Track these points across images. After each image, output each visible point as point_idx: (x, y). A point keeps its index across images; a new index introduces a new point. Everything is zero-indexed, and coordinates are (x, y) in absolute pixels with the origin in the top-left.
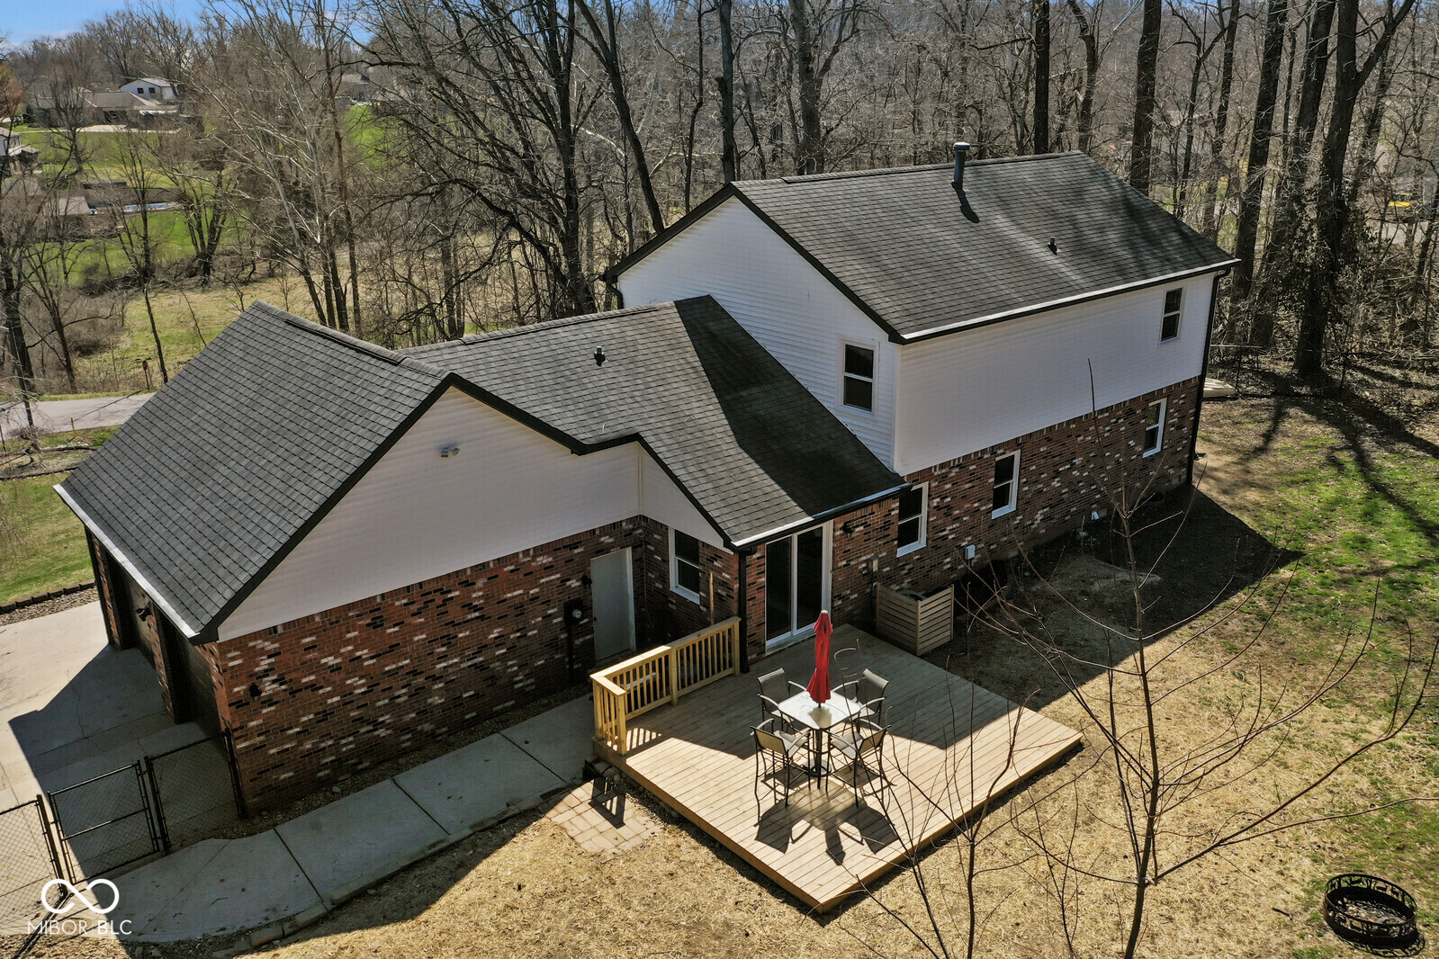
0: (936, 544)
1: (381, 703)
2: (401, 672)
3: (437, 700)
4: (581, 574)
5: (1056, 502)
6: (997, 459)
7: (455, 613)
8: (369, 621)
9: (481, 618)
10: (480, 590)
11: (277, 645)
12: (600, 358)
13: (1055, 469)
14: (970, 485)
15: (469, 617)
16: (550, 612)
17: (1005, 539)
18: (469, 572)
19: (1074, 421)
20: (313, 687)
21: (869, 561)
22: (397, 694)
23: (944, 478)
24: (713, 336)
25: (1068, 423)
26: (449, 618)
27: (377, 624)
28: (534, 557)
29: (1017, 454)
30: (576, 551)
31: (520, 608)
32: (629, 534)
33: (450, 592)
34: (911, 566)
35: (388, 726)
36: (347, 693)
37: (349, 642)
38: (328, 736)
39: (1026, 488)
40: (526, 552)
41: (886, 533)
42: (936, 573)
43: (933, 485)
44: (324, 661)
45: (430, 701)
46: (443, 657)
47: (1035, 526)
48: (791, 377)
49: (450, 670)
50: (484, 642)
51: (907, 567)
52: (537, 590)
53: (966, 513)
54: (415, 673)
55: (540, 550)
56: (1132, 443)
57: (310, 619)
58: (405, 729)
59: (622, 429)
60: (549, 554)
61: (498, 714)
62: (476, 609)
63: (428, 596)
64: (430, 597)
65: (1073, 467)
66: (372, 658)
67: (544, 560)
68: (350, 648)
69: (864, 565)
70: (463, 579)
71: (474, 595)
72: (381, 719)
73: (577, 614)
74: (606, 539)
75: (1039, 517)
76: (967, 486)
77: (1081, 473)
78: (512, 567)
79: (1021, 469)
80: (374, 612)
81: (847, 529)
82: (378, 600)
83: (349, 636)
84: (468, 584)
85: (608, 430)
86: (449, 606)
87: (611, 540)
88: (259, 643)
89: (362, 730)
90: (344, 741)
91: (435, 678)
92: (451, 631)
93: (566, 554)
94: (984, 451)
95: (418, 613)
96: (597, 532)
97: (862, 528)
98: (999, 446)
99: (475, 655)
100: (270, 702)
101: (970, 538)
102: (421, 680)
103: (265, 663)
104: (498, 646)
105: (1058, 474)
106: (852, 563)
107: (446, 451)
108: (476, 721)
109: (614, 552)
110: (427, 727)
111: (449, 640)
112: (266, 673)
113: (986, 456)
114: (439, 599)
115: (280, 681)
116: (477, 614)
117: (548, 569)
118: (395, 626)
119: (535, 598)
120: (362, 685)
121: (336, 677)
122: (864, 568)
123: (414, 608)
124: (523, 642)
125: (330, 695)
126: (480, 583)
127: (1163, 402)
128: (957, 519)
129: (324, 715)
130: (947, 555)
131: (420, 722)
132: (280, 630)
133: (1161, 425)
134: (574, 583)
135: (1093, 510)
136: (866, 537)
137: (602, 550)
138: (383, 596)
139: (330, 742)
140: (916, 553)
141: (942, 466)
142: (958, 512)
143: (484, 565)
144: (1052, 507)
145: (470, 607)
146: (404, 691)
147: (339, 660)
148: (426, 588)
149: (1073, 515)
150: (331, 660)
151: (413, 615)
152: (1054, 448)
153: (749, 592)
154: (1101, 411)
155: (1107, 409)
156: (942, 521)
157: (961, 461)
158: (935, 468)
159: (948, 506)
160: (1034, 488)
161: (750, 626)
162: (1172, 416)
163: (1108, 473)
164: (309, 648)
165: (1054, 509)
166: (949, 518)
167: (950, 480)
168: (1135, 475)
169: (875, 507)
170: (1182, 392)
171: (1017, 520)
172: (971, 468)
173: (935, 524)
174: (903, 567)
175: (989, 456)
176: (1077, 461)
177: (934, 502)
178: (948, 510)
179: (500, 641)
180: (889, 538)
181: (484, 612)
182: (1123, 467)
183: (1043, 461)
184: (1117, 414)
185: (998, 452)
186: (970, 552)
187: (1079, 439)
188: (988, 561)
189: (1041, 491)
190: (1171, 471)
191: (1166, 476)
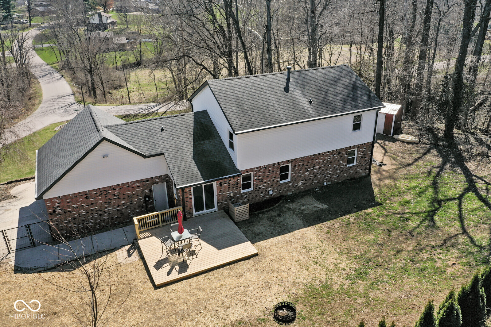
0: (257, 189)
1: (90, 217)
2: (95, 210)
3: (106, 218)
4: (149, 189)
5: (307, 179)
6: (281, 166)
7: (110, 196)
8: (85, 197)
9: (118, 198)
10: (117, 191)
11: (60, 201)
12: (162, 130)
13: (306, 169)
14: (270, 173)
15: (115, 198)
16: (139, 198)
17: (286, 189)
18: (114, 186)
19: (314, 155)
20: (70, 212)
21: (230, 193)
22: (94, 215)
23: (259, 171)
25: (311, 156)
26: (108, 197)
27: (87, 198)
28: (134, 184)
29: (290, 165)
30: (147, 183)
31: (130, 196)
32: (164, 179)
33: (108, 191)
34: (247, 195)
35: (92, 223)
36: (80, 215)
37: (80, 202)
38: (74, 224)
39: (294, 175)
40: (131, 182)
41: (237, 186)
42: (258, 198)
43: (254, 173)
44: (73, 206)
45: (104, 218)
46: (107, 207)
47: (299, 186)
48: (220, 137)
49: (110, 211)
50: (120, 204)
51: (246, 196)
52: (135, 192)
53: (269, 181)
54: (99, 210)
55: (135, 182)
56: (341, 162)
57: (68, 195)
58: (97, 224)
59: (159, 152)
60: (138, 183)
61: (124, 223)
62: (117, 196)
63: (102, 192)
64: (103, 192)
65: (314, 169)
66: (86, 206)
67: (137, 184)
68: (80, 203)
69: (229, 194)
70: (113, 188)
71: (116, 192)
72: (90, 221)
73: (147, 199)
74: (157, 180)
75: (300, 183)
76: (268, 174)
77: (318, 171)
78: (127, 186)
79: (291, 169)
80: (87, 195)
81: (220, 184)
82: (88, 192)
83: (80, 200)
84: (113, 189)
85: (155, 152)
86: (108, 195)
87: (158, 180)
88: (55, 200)
89: (85, 223)
90: (79, 225)
91: (105, 212)
92: (109, 201)
93: (144, 183)
94: (275, 164)
96: (154, 178)
97: (227, 184)
98: (281, 162)
99: (117, 207)
100: (59, 214)
101: (271, 188)
102: (101, 212)
103: (57, 205)
104: (124, 206)
105: (307, 171)
106: (224, 194)
107: (105, 156)
108: (118, 224)
109: (159, 183)
110: (103, 224)
111: (109, 203)
112: (57, 207)
113: (275, 165)
114: (105, 193)
115: (61, 209)
116: (117, 197)
117: (138, 187)
118: (93, 198)
119: (134, 194)
120: (84, 212)
121: (76, 210)
122: (229, 195)
123: (98, 194)
124: (132, 205)
125: (75, 214)
126: (117, 189)
127: (356, 149)
128: (265, 183)
129: (74, 219)
130: (262, 193)
131: (101, 223)
132: (61, 197)
133: (356, 156)
134: (147, 191)
135: (325, 182)
136: (229, 187)
137: (155, 183)
138: (89, 191)
139: (76, 225)
140: (249, 192)
141: (258, 168)
142: (265, 181)
143: (118, 185)
144: (305, 180)
145: (114, 195)
146: (96, 215)
147: (77, 206)
148: (101, 190)
149: (315, 183)
150: (75, 206)
151: (98, 196)
152: (306, 163)
153: (186, 200)
154: (326, 152)
155: (328, 152)
156: (259, 183)
157: (265, 166)
158: (255, 168)
159: (261, 179)
160: (297, 175)
161: (187, 209)
162: (360, 154)
163: (331, 171)
164: (69, 202)
165: (307, 181)
166: (262, 182)
167: (261, 172)
168: (343, 172)
169: (232, 179)
170: (364, 147)
171: (291, 184)
172: (270, 168)
173: (256, 184)
174: (244, 196)
175: (277, 165)
176: (316, 167)
177: (256, 178)
178: (261, 180)
179: (124, 204)
180: (238, 187)
181: (119, 197)
182: (338, 169)
183: (300, 167)
184: (334, 153)
185: (281, 164)
186: (271, 192)
187: (316, 161)
188: (279, 195)
189: (300, 176)
190: (361, 171)
191: (358, 172)
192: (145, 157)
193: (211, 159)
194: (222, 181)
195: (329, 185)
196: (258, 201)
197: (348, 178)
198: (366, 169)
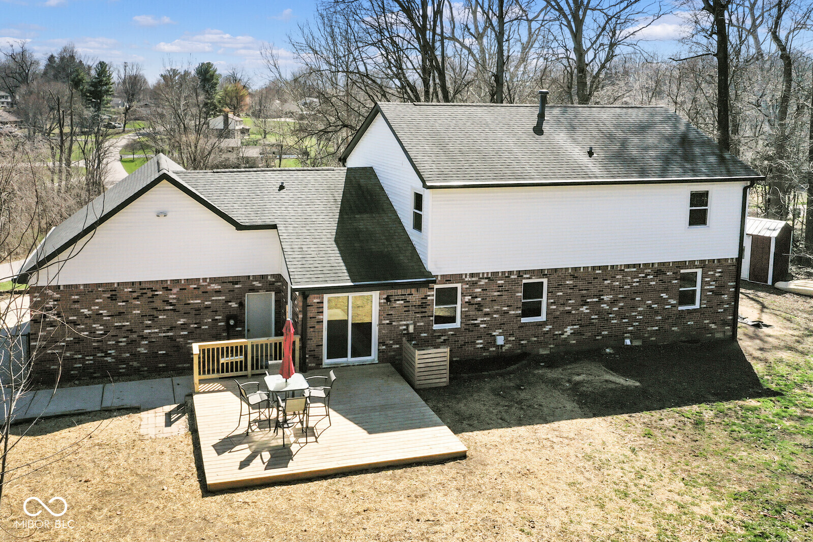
0: (469, 327)
1: (110, 343)
2: (124, 328)
3: (142, 350)
4: (239, 301)
5: (584, 323)
6: (524, 281)
7: (158, 304)
8: (109, 296)
9: (174, 310)
10: (174, 294)
11: (58, 296)
12: (282, 187)
13: (583, 299)
14: (499, 293)
15: (167, 308)
16: (216, 318)
17: (535, 339)
18: (169, 283)
19: (599, 268)
21: (407, 325)
22: (120, 340)
23: (474, 284)
24: (359, 186)
25: (594, 268)
26: (155, 305)
27: (113, 298)
28: (209, 284)
29: (545, 281)
30: (236, 286)
31: (198, 310)
32: (272, 283)
33: (156, 291)
34: (446, 338)
35: (113, 357)
36: (92, 332)
37: (97, 304)
38: (78, 352)
39: (554, 307)
40: (205, 280)
41: (423, 310)
42: (470, 348)
43: (465, 286)
44: (82, 311)
45: (139, 349)
46: (149, 327)
47: (565, 336)
48: (395, 212)
49: (152, 335)
50: (174, 325)
51: (443, 338)
52: (210, 303)
53: (496, 312)
54: (131, 331)
55: (214, 280)
56: (664, 296)
57: (77, 286)
58: (123, 361)
59: (268, 222)
60: (219, 284)
61: (179, 369)
62: (171, 304)
64: (144, 291)
65: (601, 301)
66: (108, 316)
67: (216, 287)
68: (97, 307)
69: (404, 327)
70: (165, 286)
71: (171, 296)
72: (109, 352)
73: (232, 322)
74: (257, 284)
75: (569, 330)
76: (496, 294)
77: (611, 308)
78: (195, 286)
79: (548, 292)
80: (113, 292)
81: (388, 299)
82: (116, 285)
83: (97, 301)
84: (167, 289)
85: (260, 220)
86: (154, 299)
87: (260, 285)
88: (50, 292)
89: (99, 355)
90: (87, 358)
91: (143, 338)
92: (155, 313)
93: (230, 286)
94: (511, 273)
95: (137, 298)
96: (251, 278)
97: (402, 302)
98: (526, 272)
99: (168, 331)
100: (51, 324)
101: (501, 331)
102: (135, 336)
103: (51, 304)
104: (183, 329)
105: (585, 303)
106: (394, 323)
107: (162, 214)
108: (164, 370)
109: (262, 293)
110: (135, 364)
111: (153, 318)
112: (51, 309)
113: (512, 277)
114: (150, 294)
115: (59, 315)
116: (171, 307)
117: (218, 292)
118: (123, 302)
119: (207, 307)
120: (101, 330)
121: (87, 321)
122: (404, 330)
123: (135, 295)
124: (198, 331)
125: (83, 330)
126: (175, 290)
127: (699, 272)
128: (487, 314)
129: (78, 340)
130: (480, 338)
131: (132, 360)
132: (62, 288)
133: (698, 288)
134: (234, 305)
135: (627, 338)
136: (406, 309)
137: (253, 290)
138: (118, 284)
139: (80, 356)
140: (450, 330)
141: (472, 275)
142: (488, 310)
143: (178, 281)
144: (581, 326)
145: (167, 302)
146: (124, 339)
147: (90, 312)
148: (143, 286)
149: (604, 336)
150: (86, 311)
151: (134, 299)
152: (580, 284)
154: (628, 266)
155: (634, 266)
156: (473, 313)
157: (490, 275)
158: (466, 274)
159: (478, 304)
160: (561, 309)
161: (310, 345)
162: (708, 283)
163: (640, 313)
164: (76, 302)
165: (585, 329)
166: (480, 312)
167: (480, 287)
168: (670, 321)
169: (413, 291)
170: (718, 267)
171: (547, 328)
172: (499, 282)
173: (468, 313)
174: (439, 337)
175: (516, 277)
176: (605, 298)
177: (467, 298)
178: (479, 307)
179: (184, 327)
180: (426, 314)
181: (177, 307)
182: (657, 313)
183: (569, 291)
184: (646, 271)
185: (525, 276)
186: (500, 340)
187: (606, 282)
188: (519, 351)
189: (569, 312)
190: (713, 326)
191: (707, 329)
192: (239, 227)
193: (373, 247)
194: (391, 292)
195: (636, 346)
196: (471, 357)
197: (682, 338)
198: (725, 323)
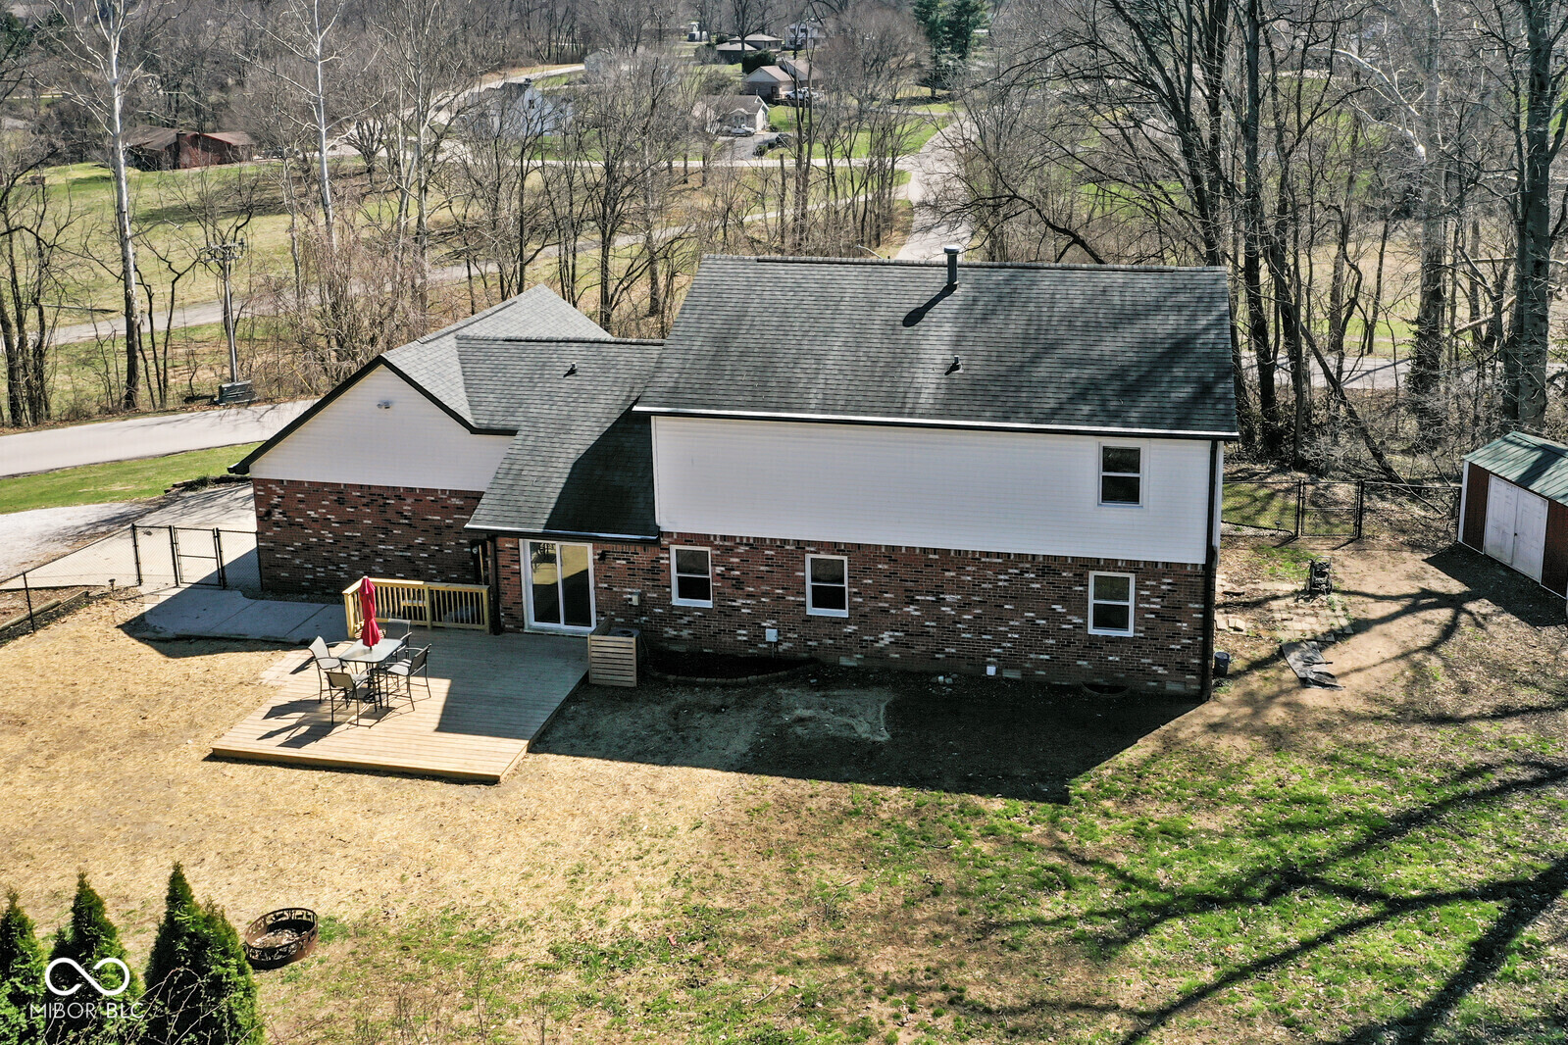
0: (726, 611)
5: (912, 632)
6: (810, 556)
7: (391, 515)
8: (336, 498)
9: (410, 525)
10: (409, 505)
11: (283, 492)
12: (571, 372)
13: (908, 594)
14: (767, 568)
15: (401, 521)
16: (461, 541)
17: (831, 642)
18: (402, 490)
19: (935, 551)
20: (300, 525)
23: (729, 550)
25: (925, 550)
26: (388, 516)
27: (341, 501)
28: (450, 497)
29: (846, 560)
31: (438, 529)
33: (388, 499)
34: (691, 619)
35: (346, 573)
36: (322, 539)
37: (324, 507)
38: (307, 561)
39: (860, 600)
40: (443, 491)
41: (656, 577)
42: (727, 639)
43: (715, 552)
44: (309, 512)
45: (374, 567)
46: (382, 542)
47: (881, 644)
50: (411, 543)
51: (687, 619)
52: (449, 521)
53: (765, 594)
54: (363, 544)
56: (1059, 608)
57: (301, 483)
59: (504, 424)
60: (459, 499)
62: (406, 517)
63: (375, 496)
64: (375, 498)
65: (940, 602)
66: (337, 523)
67: (456, 502)
68: (324, 511)
69: (630, 597)
70: (398, 494)
71: (405, 508)
72: (341, 566)
75: (886, 638)
76: (762, 568)
77: (959, 614)
78: (433, 499)
79: (852, 577)
80: (340, 494)
81: (603, 556)
82: (342, 487)
83: (324, 503)
84: (399, 498)
85: (492, 421)
86: (386, 509)
88: (274, 487)
90: (318, 569)
91: (378, 554)
92: (389, 526)
93: (473, 503)
94: (785, 542)
95: (366, 505)
97: (624, 562)
98: (810, 543)
100: (277, 524)
101: (774, 622)
102: (367, 551)
103: (276, 500)
104: (424, 551)
105: (912, 601)
106: (614, 589)
107: (384, 405)
111: (386, 531)
112: (277, 506)
113: (787, 547)
114: (381, 502)
115: (284, 514)
116: (406, 521)
118: (352, 507)
119: (449, 527)
120: (331, 538)
121: (315, 525)
122: (630, 600)
123: (365, 500)
124: (439, 555)
125: (312, 535)
126: (409, 501)
127: (1132, 578)
128: (750, 596)
129: (308, 547)
130: (742, 627)
132: (285, 483)
133: (1131, 604)
135: (990, 663)
136: (631, 572)
138: (345, 485)
139: (311, 566)
140: (698, 609)
141: (724, 538)
142: (751, 589)
143: (412, 490)
144: (908, 633)
145: (401, 514)
147: (317, 516)
148: (373, 491)
149: (949, 656)
150: (313, 514)
151: (364, 505)
152: (902, 572)
153: (503, 573)
154: (988, 554)
155: (998, 555)
156: (730, 591)
157: (751, 541)
158: (715, 536)
159: (737, 579)
160: (872, 604)
161: (506, 600)
162: (1147, 599)
163: (1013, 629)
164: (301, 501)
165: (914, 639)
166: (740, 592)
167: (738, 555)
168: (1072, 649)
169: (639, 549)
170: (1164, 575)
171: (850, 629)
172: (767, 552)
173: (721, 590)
174: (681, 617)
175: (793, 548)
176: (948, 598)
177: (719, 570)
178: (738, 584)
179: (423, 547)
180: (660, 583)
181: (413, 522)
182: (1045, 633)
183: (885, 580)
184: (1021, 565)
185: (807, 549)
186: (771, 635)
187: (947, 574)
188: (805, 655)
189: (885, 611)
190: (1161, 671)
191: (1146, 673)
192: (474, 431)
194: (608, 547)
195: (1008, 680)
196: (729, 652)
197: (1100, 681)
198: (1183, 668)
